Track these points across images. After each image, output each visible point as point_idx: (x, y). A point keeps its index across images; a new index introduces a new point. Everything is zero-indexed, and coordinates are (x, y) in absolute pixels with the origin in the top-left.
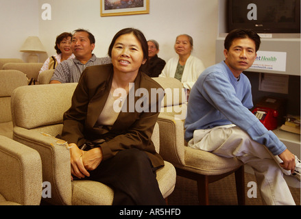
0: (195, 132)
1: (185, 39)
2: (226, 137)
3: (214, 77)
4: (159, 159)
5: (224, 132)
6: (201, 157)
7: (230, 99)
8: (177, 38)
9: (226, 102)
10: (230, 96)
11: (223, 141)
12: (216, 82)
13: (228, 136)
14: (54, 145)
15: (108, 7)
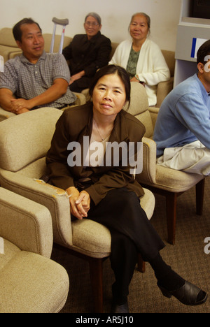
0: (165, 150)
2: (197, 158)
3: (189, 99)
4: (138, 188)
5: (195, 153)
6: (172, 177)
7: (205, 123)
8: (133, 17)
9: (200, 126)
10: (204, 119)
11: (195, 162)
12: (192, 105)
13: (200, 158)
14: (56, 197)
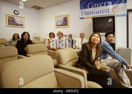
0: (101, 60)
1: (83, 34)
2: (112, 61)
3: (107, 45)
15: (57, 26)
